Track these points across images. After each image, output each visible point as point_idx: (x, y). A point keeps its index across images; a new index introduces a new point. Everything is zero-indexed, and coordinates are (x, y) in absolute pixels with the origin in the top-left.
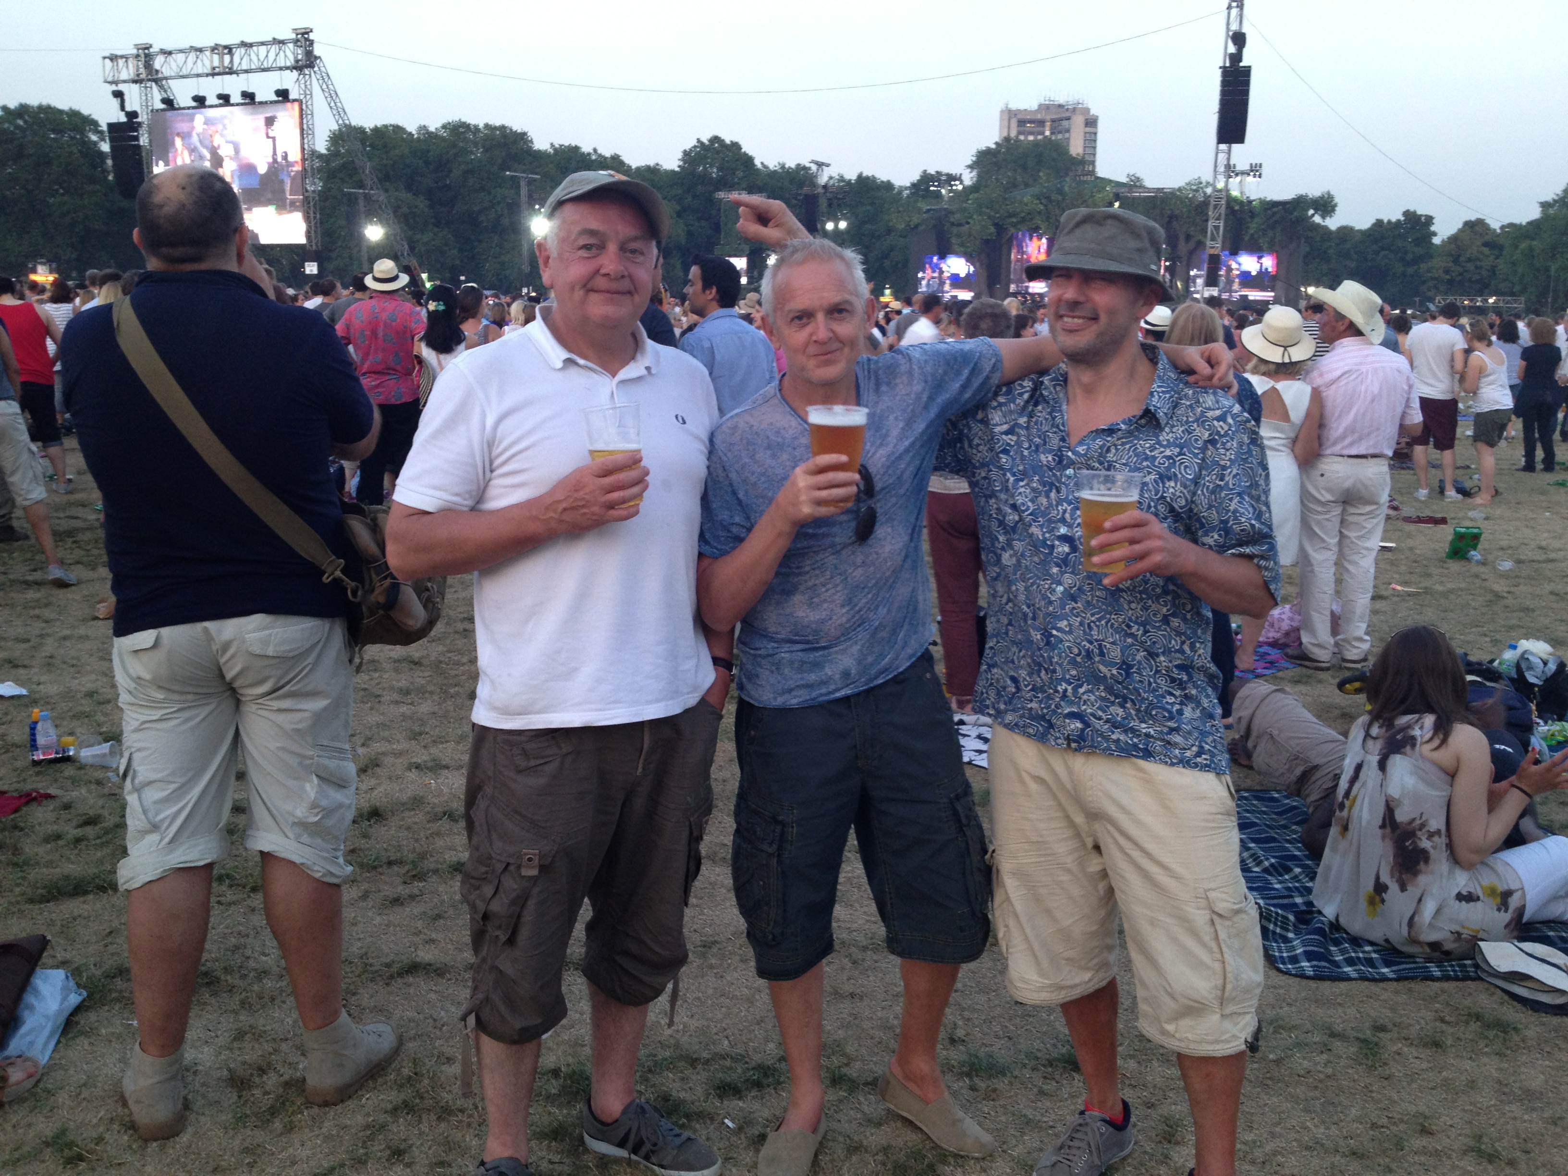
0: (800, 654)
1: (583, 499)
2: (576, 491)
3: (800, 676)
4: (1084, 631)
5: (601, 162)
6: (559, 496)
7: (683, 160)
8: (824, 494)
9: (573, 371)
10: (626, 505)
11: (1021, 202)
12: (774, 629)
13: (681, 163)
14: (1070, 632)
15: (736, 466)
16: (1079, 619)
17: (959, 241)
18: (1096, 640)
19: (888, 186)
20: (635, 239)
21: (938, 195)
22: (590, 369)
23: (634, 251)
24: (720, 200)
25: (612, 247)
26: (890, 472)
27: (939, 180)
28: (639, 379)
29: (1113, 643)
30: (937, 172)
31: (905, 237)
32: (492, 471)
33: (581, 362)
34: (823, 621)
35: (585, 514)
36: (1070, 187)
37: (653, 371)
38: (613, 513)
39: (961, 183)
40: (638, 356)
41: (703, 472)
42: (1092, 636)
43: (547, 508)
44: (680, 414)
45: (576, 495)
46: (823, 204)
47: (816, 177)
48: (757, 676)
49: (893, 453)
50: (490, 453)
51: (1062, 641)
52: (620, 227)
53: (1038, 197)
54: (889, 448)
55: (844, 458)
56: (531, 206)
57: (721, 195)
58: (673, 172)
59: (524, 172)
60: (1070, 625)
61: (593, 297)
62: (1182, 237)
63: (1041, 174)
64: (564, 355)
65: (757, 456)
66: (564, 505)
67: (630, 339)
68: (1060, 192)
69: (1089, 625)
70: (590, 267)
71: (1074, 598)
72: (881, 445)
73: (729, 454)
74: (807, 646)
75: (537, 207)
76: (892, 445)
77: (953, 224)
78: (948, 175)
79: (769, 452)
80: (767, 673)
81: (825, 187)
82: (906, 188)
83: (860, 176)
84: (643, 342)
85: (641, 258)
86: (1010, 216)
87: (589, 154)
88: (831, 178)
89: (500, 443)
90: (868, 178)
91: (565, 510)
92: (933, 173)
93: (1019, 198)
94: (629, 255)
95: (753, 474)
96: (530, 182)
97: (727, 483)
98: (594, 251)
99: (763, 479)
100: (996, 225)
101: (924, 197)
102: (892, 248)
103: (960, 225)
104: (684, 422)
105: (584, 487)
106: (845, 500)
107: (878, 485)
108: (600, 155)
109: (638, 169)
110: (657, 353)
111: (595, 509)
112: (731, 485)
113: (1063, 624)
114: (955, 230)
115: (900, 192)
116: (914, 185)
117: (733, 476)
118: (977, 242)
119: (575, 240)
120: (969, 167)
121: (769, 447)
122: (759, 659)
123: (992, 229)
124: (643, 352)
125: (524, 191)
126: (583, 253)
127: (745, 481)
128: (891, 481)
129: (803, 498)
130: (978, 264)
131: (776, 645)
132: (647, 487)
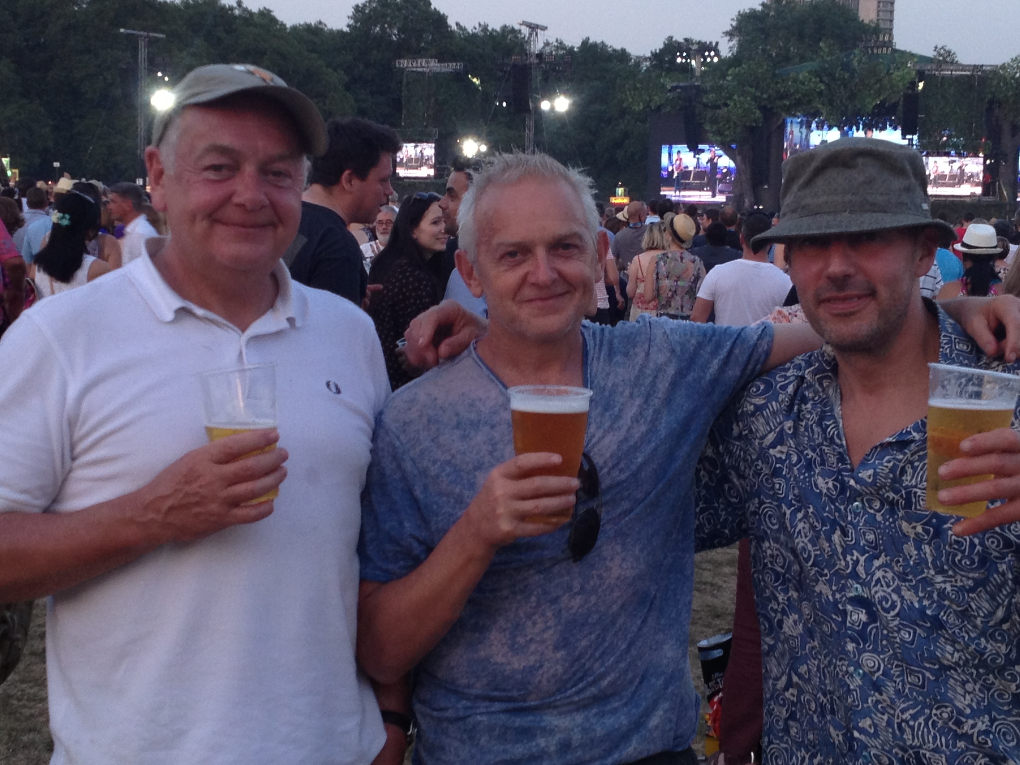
0: (503, 717)
1: (196, 494)
2: (186, 483)
3: (502, 748)
4: (893, 733)
5: (246, 19)
6: (163, 490)
7: (354, 17)
8: (529, 505)
9: (188, 324)
10: (254, 502)
11: (795, 81)
12: (464, 681)
13: (351, 22)
14: (876, 735)
15: (412, 453)
16: (885, 717)
17: (715, 128)
18: (912, 747)
19: (623, 55)
20: (281, 158)
21: (686, 69)
22: (212, 321)
23: (278, 174)
24: (402, 70)
25: (249, 169)
26: (622, 465)
27: (688, 50)
28: (278, 334)
29: (936, 750)
30: (686, 40)
31: (644, 121)
32: (73, 459)
33: (200, 312)
34: (532, 670)
35: (197, 515)
36: (860, 62)
37: (298, 323)
38: (239, 512)
39: (717, 54)
40: (278, 304)
41: (365, 458)
42: (904, 741)
43: (147, 507)
44: (333, 380)
45: (187, 488)
46: (537, 78)
47: (528, 42)
48: (442, 748)
49: (626, 439)
50: (71, 436)
51: (866, 747)
52: (260, 143)
53: (816, 74)
54: (622, 433)
55: (556, 458)
56: (152, 71)
57: (404, 63)
58: (341, 33)
59: (144, 29)
60: (875, 726)
61: (220, 230)
62: (1006, 128)
63: (821, 44)
64: (177, 303)
65: (442, 439)
66: (169, 503)
67: (268, 281)
68: (846, 67)
69: (899, 725)
70: (220, 191)
71: (877, 687)
72: (611, 428)
73: (402, 437)
74: (511, 705)
75: (160, 74)
76: (625, 428)
77: (706, 106)
78: (699, 43)
79: (457, 433)
80: (456, 744)
81: (540, 56)
82: (646, 59)
83: (585, 43)
84: (286, 284)
85: (289, 182)
86: (782, 97)
87: (231, 8)
88: (547, 44)
89: (84, 423)
90: (595, 45)
91: (171, 509)
92: (681, 40)
93: (793, 74)
94: (271, 177)
95: (435, 462)
96: (152, 42)
97: (397, 476)
98: (225, 173)
99: (448, 469)
100: (763, 109)
101: (669, 71)
102: (626, 135)
103: (719, 107)
104: (338, 391)
105: (199, 477)
106: (560, 513)
107: (605, 483)
108: (246, 10)
109: (294, 28)
110: (304, 301)
111: (214, 507)
112: (404, 478)
113: (866, 723)
114: (709, 114)
115: (638, 64)
116: (656, 56)
117: (408, 466)
118: (739, 130)
119: (200, 158)
120: (727, 33)
121: (458, 426)
122: (445, 724)
123: (758, 113)
124: (285, 298)
125: (143, 54)
126: (211, 175)
127: (424, 473)
128: (623, 477)
129: (501, 510)
130: (738, 158)
131: (469, 704)
132: (284, 475)
